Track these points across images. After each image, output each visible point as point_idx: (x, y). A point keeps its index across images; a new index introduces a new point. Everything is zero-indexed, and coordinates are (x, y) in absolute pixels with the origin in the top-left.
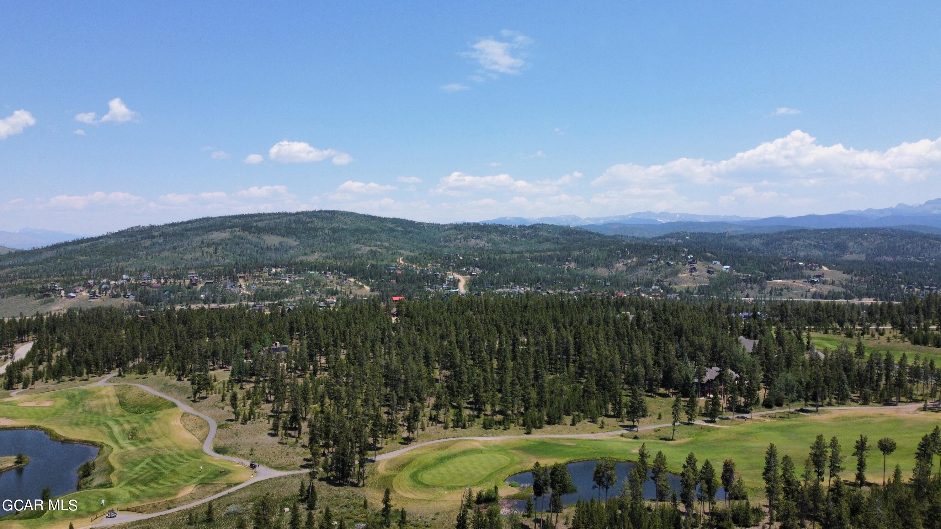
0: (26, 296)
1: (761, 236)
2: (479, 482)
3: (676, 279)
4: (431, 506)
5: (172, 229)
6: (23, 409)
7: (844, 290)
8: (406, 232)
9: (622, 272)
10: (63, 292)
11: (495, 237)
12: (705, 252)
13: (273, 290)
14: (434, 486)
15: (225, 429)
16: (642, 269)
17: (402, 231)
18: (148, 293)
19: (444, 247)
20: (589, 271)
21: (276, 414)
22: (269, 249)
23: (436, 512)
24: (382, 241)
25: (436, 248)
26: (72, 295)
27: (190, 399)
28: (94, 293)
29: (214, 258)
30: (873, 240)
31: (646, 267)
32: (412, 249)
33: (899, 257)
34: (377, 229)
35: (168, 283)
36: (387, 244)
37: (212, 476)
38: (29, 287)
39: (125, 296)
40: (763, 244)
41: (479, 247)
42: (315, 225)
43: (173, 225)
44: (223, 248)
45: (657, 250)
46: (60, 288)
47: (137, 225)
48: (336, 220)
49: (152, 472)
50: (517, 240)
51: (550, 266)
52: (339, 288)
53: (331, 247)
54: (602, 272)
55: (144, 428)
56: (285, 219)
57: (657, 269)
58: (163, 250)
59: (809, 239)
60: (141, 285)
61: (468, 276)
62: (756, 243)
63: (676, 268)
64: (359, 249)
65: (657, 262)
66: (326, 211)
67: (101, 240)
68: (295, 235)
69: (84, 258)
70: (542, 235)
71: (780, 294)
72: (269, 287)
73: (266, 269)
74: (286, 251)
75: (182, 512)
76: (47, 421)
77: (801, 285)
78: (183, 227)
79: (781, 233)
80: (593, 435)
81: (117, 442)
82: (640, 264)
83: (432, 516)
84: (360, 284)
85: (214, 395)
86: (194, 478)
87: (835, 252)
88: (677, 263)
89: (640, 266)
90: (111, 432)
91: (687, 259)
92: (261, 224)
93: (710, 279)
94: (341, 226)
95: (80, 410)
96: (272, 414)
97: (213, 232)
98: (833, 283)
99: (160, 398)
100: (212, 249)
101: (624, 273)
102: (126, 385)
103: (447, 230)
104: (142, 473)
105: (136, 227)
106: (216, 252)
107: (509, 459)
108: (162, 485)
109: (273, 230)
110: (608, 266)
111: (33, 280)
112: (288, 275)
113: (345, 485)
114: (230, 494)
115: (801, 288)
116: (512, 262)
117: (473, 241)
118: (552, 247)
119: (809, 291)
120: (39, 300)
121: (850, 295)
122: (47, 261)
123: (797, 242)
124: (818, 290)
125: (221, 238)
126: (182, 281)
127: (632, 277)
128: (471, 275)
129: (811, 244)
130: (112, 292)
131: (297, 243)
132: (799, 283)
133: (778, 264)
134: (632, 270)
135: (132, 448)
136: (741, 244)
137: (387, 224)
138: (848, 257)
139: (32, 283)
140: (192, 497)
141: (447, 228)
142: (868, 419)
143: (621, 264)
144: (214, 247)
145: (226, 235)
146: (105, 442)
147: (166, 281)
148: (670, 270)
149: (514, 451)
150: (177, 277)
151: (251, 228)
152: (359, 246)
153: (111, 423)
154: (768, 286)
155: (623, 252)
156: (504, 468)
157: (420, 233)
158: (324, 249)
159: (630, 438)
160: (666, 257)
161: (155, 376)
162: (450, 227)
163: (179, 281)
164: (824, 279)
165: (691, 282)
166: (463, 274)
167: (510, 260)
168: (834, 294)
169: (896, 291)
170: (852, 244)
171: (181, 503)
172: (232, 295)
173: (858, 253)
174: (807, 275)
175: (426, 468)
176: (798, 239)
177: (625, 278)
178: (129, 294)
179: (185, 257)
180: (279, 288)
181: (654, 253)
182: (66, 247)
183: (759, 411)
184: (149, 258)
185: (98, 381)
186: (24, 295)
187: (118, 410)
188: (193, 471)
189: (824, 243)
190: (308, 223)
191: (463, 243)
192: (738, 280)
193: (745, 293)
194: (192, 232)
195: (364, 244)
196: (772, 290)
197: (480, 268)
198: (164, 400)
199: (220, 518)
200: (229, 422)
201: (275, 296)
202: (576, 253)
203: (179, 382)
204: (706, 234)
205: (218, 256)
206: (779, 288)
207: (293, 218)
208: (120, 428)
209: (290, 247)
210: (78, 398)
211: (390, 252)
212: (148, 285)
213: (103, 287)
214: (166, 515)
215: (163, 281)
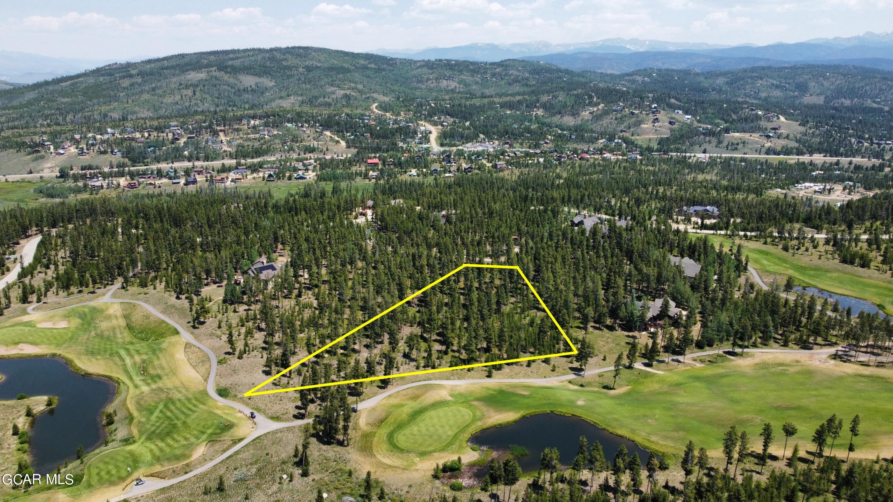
0: (17, 152)
1: (725, 74)
2: (445, 446)
3: (639, 131)
4: (405, 476)
5: (149, 66)
6: (42, 332)
7: (797, 145)
8: (379, 70)
9: (588, 121)
10: (52, 147)
11: (467, 77)
12: (670, 98)
13: (253, 146)
14: (408, 452)
15: (225, 365)
16: (606, 118)
17: (374, 69)
18: (133, 149)
19: (416, 89)
20: (556, 119)
21: (267, 346)
22: (245, 90)
23: (409, 484)
24: (356, 83)
25: (409, 91)
26: (62, 151)
27: (190, 324)
28: (82, 149)
29: (193, 102)
30: (834, 79)
31: (611, 116)
32: (385, 92)
33: (856, 99)
34: (350, 67)
35: (152, 137)
36: (360, 87)
37: (219, 431)
38: (18, 139)
39: (112, 152)
40: (727, 83)
41: (450, 88)
42: (289, 63)
43: (149, 61)
44: (201, 90)
45: (622, 96)
46: (48, 143)
47: (114, 62)
48: (310, 57)
49: (166, 422)
50: (487, 81)
51: (518, 113)
52: (316, 143)
53: (306, 89)
54: (569, 121)
55: (153, 362)
56: (259, 57)
57: (621, 118)
58: (142, 92)
59: (771, 78)
60: (125, 139)
61: (440, 127)
62: (720, 81)
63: (640, 119)
64: (333, 93)
65: (621, 111)
66: (299, 48)
67: (80, 79)
68: (270, 75)
69: (66, 100)
70: (512, 74)
71: (736, 149)
72: (249, 143)
73: (244, 122)
74: (262, 93)
75: (198, 478)
76: (65, 348)
77: (757, 139)
78: (159, 64)
79: (746, 71)
80: (545, 379)
81: (131, 379)
82: (606, 113)
83: (406, 489)
84: (337, 138)
85: (211, 319)
86: (203, 433)
87: (796, 93)
88: (641, 113)
89: (605, 115)
90: (125, 365)
91: (651, 108)
92: (237, 63)
93: (672, 130)
94: (315, 63)
95: (93, 333)
96: (264, 345)
97: (190, 72)
98: (787, 137)
99: (163, 322)
100: (190, 91)
101: (589, 123)
102: (131, 303)
103: (419, 67)
104: (158, 424)
105: (113, 64)
106: (195, 94)
107: (471, 414)
108: (177, 441)
109: (248, 70)
110: (575, 114)
111: (21, 131)
112: (266, 128)
113: (333, 443)
114: (237, 453)
115: (757, 142)
116: (481, 109)
117: (445, 82)
118: (522, 90)
119: (764, 146)
120: (31, 156)
121: (802, 150)
122: (30, 103)
123: (760, 82)
124: (773, 145)
125: (198, 79)
126: (165, 134)
127: (597, 127)
128: (442, 125)
129: (773, 84)
130: (99, 148)
131: (273, 84)
132: (755, 137)
133: (738, 113)
134: (597, 119)
135: (145, 389)
136: (706, 84)
137: (360, 61)
138: (808, 100)
139: (20, 135)
140: (204, 460)
141: (418, 64)
142: (785, 368)
143: (587, 112)
144: (191, 88)
145: (202, 75)
146: (121, 378)
147: (150, 135)
148: (633, 120)
149: (476, 403)
150: (159, 129)
151: (226, 67)
152: (334, 89)
153: (123, 353)
154: (725, 140)
155: (591, 97)
156: (467, 426)
157: (393, 70)
158: (300, 93)
159: (577, 385)
160: (631, 106)
161: (155, 291)
162: (422, 63)
163: (162, 134)
164: (779, 132)
165: (653, 134)
166: (435, 124)
167: (480, 106)
168: (787, 149)
169: (846, 145)
170: (813, 84)
171: (195, 467)
172: (215, 151)
173: (817, 95)
174: (764, 127)
175: (400, 426)
176: (761, 79)
177: (590, 127)
178: (116, 151)
179: (165, 101)
180: (259, 143)
181: (620, 100)
182: (47, 87)
183: (692, 353)
184: (130, 101)
185: (104, 294)
186: (15, 150)
187: (127, 336)
188: (202, 423)
189: (786, 83)
190: (282, 60)
191: (435, 84)
192: (697, 133)
193: (703, 148)
194: (169, 71)
195: (338, 86)
196: (728, 144)
197: (452, 116)
198: (168, 324)
199: (230, 487)
200: (227, 356)
201: (256, 153)
202: (545, 98)
203: (178, 301)
204: (673, 70)
205: (197, 100)
206: (736, 142)
207: (268, 55)
208: (132, 361)
209: (266, 89)
210: (89, 317)
211: (364, 96)
212: (133, 139)
213: (90, 142)
214: (185, 481)
215: (146, 135)
